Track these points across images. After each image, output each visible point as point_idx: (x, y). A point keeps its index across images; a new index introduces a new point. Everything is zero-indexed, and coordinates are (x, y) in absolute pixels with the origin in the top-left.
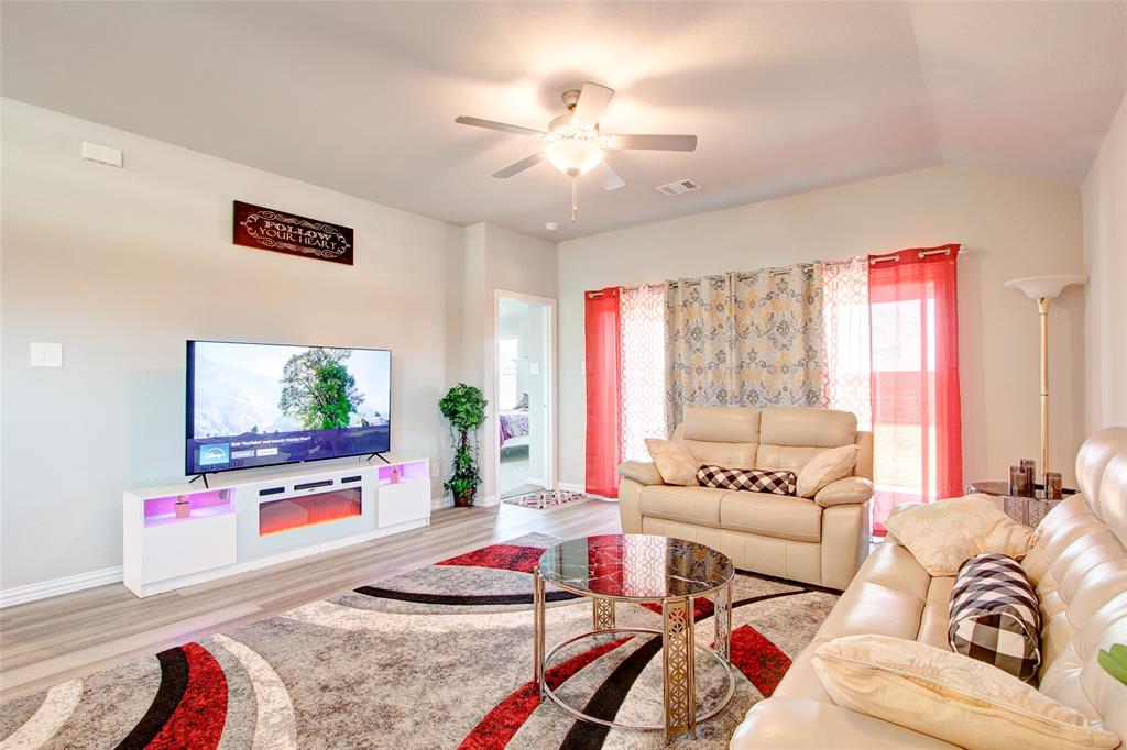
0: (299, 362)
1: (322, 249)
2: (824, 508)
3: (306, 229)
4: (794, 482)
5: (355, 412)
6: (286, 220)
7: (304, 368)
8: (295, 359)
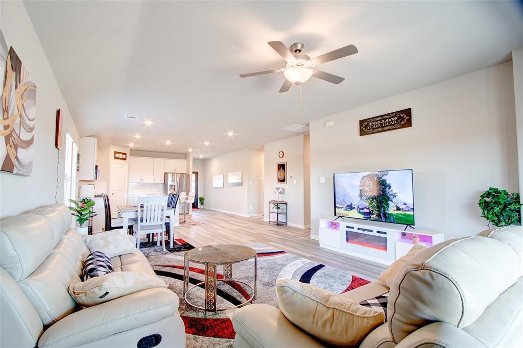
0: (365, 178)
1: (393, 125)
3: (385, 119)
5: (392, 201)
6: (377, 119)
7: (367, 181)
8: (364, 177)
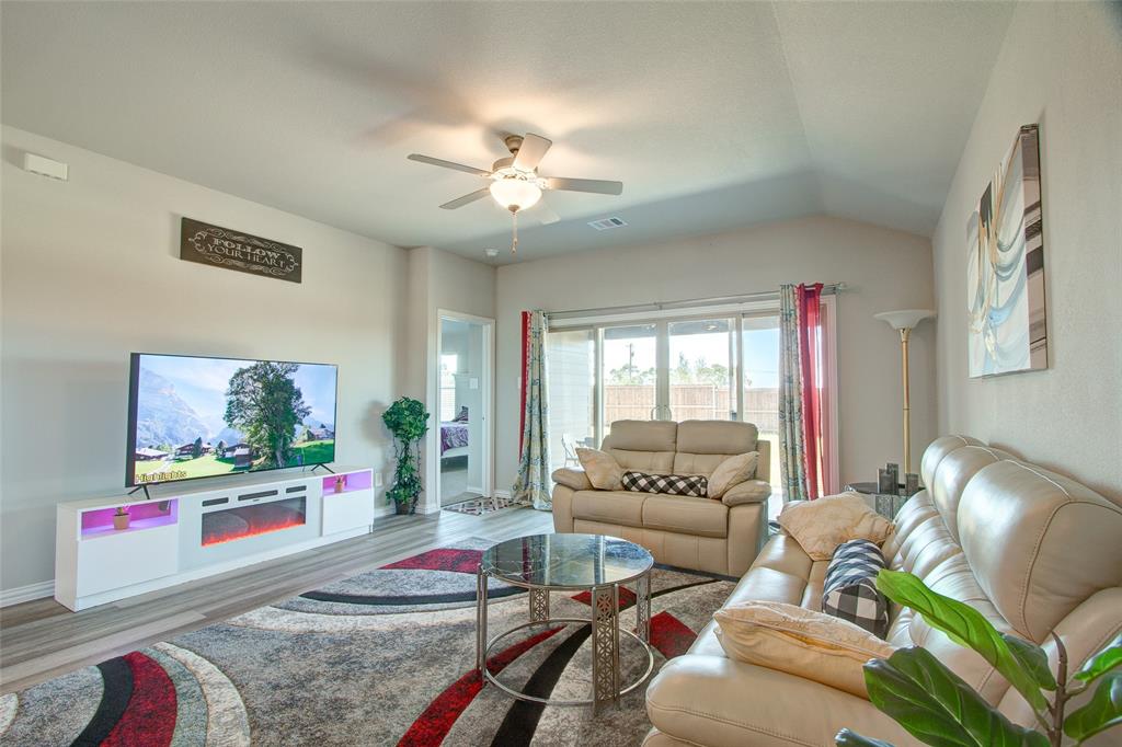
0: (246, 375)
1: (270, 266)
2: (730, 507)
3: (255, 247)
4: (705, 485)
5: (301, 424)
6: (235, 238)
7: (251, 381)
8: (241, 372)
